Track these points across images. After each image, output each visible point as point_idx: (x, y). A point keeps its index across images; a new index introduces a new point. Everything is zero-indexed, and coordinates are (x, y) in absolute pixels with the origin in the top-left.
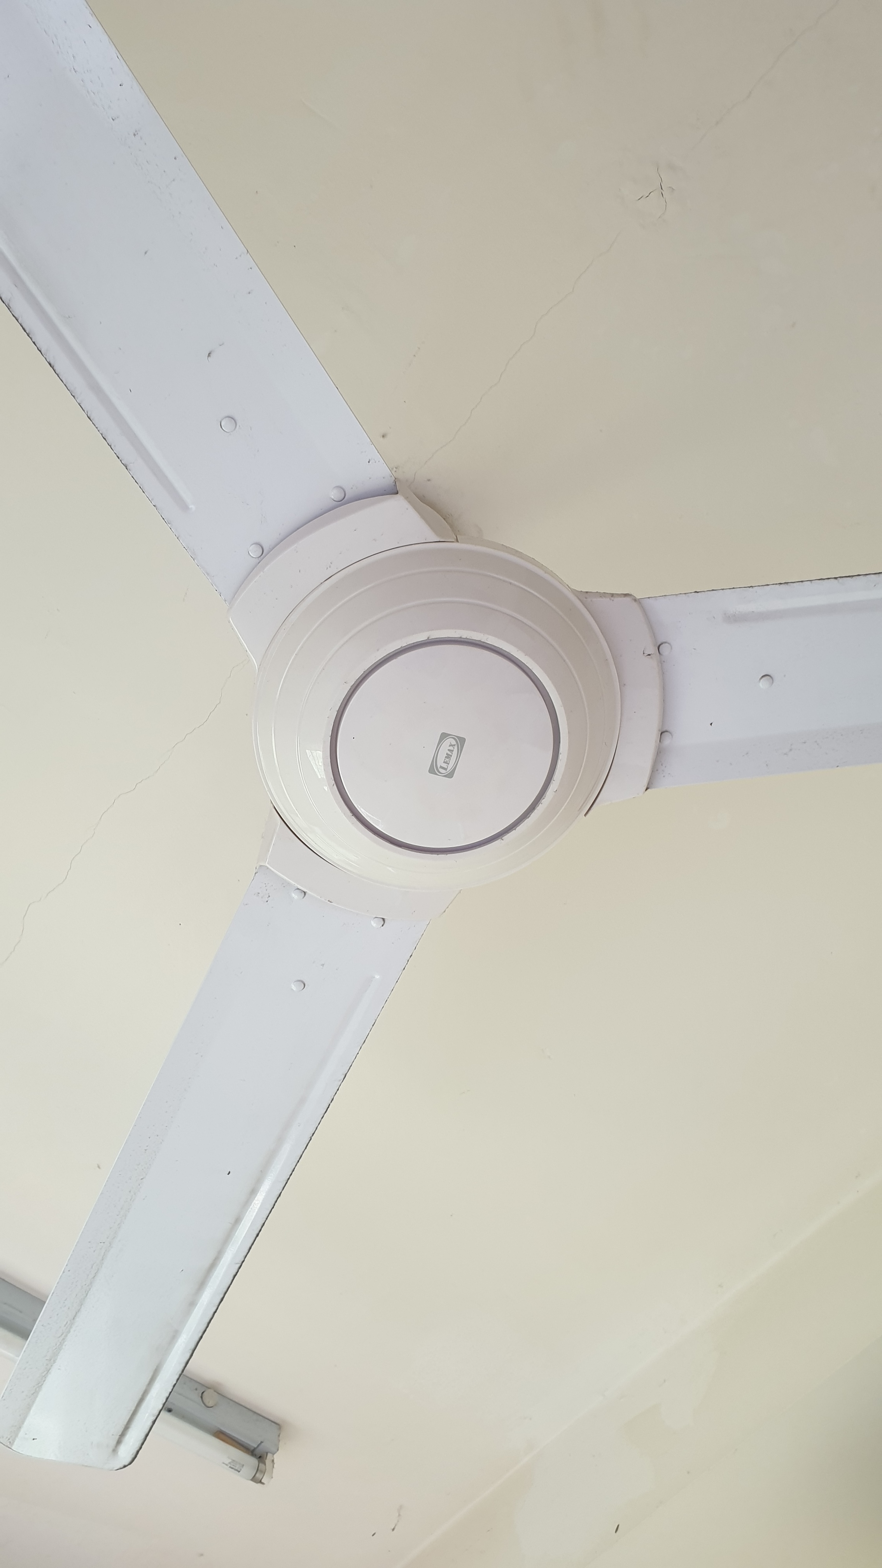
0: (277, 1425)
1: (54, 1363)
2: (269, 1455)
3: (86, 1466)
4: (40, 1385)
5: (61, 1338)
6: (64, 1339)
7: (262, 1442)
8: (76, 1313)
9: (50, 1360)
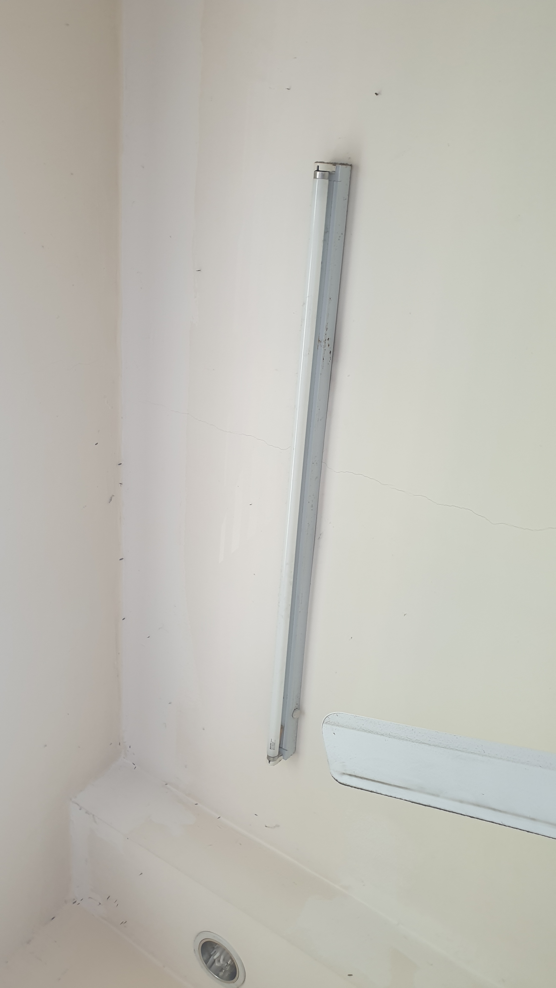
0: (295, 750)
1: (389, 737)
2: (282, 757)
3: (328, 761)
4: (371, 732)
5: (407, 739)
6: (407, 740)
7: (287, 750)
8: (428, 744)
9: (390, 735)
